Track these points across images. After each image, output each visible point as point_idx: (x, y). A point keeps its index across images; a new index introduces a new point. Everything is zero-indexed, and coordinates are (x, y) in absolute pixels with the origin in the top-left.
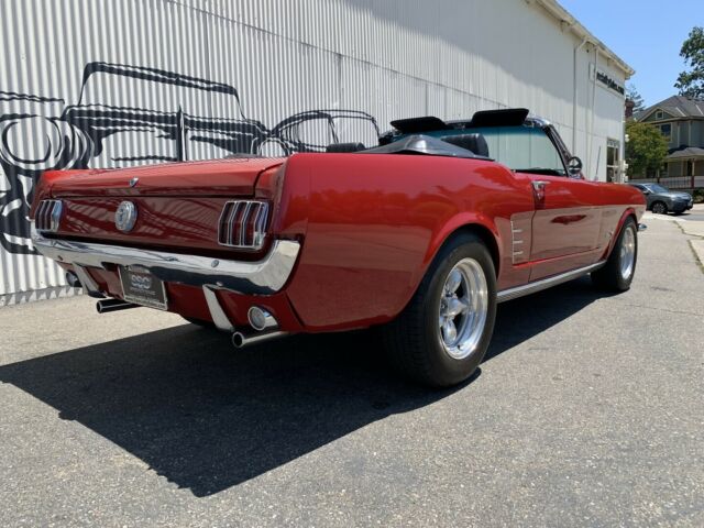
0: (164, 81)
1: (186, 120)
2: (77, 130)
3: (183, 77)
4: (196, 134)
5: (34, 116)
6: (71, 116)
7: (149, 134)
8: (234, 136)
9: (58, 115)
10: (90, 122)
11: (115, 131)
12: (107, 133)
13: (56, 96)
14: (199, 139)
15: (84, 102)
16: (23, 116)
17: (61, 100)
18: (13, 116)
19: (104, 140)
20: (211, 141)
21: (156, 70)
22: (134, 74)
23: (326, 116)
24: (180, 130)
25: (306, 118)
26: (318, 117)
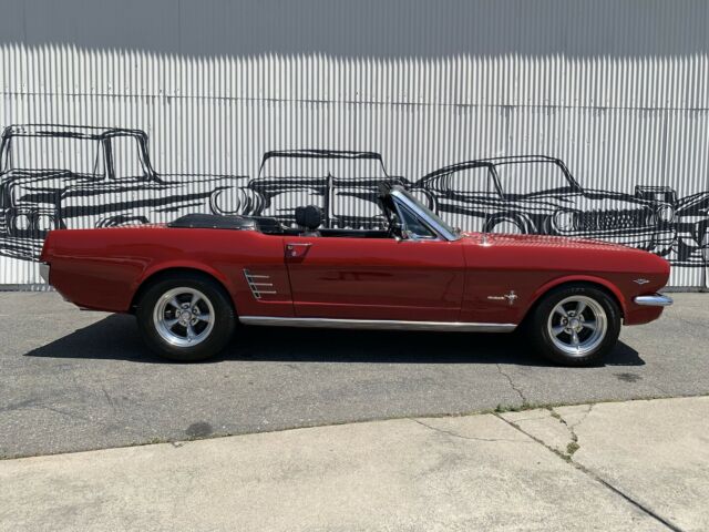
0: (318, 157)
1: (334, 182)
2: (256, 193)
3: (334, 152)
4: (341, 190)
5: (231, 187)
6: (253, 186)
7: (304, 193)
8: (375, 190)
9: (246, 185)
10: (265, 188)
11: (280, 193)
12: (275, 194)
13: (245, 174)
14: (344, 194)
15: (262, 176)
16: (227, 187)
17: (248, 177)
18: (221, 188)
19: (272, 199)
20: (354, 195)
21: (312, 151)
22: (296, 156)
23: (485, 164)
24: (328, 188)
25: (459, 168)
26: (474, 166)
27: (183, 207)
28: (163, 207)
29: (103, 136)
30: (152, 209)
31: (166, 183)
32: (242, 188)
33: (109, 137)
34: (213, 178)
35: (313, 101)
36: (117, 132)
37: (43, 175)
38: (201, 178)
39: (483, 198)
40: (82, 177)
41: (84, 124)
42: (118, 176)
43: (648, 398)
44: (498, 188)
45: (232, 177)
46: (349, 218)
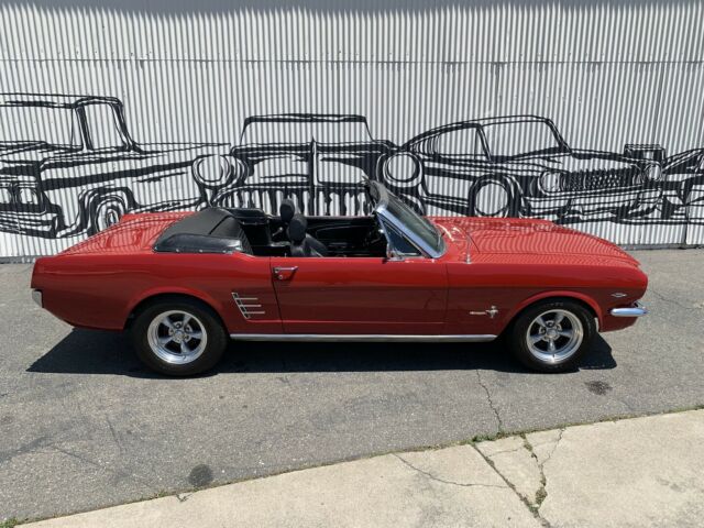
0: (300, 121)
1: (318, 147)
2: (239, 161)
3: (317, 115)
4: (326, 156)
5: (213, 155)
6: (235, 153)
7: (288, 159)
8: (360, 154)
9: (227, 152)
10: (247, 155)
11: (263, 160)
12: (258, 161)
13: (227, 141)
14: (329, 160)
15: (243, 143)
16: (208, 156)
17: (230, 144)
18: (203, 156)
19: (256, 166)
20: (339, 160)
21: (295, 115)
22: (278, 120)
23: (473, 126)
24: (312, 154)
25: (446, 130)
26: (462, 128)
27: (165, 176)
28: (145, 177)
29: (76, 105)
30: (135, 179)
31: (146, 153)
32: (224, 156)
33: (83, 105)
34: (193, 146)
35: (293, 62)
36: (91, 100)
37: (18, 146)
38: (182, 146)
39: (470, 161)
40: (59, 149)
41: (54, 92)
42: (96, 147)
43: (615, 419)
44: (485, 149)
45: (213, 145)
46: (334, 184)
